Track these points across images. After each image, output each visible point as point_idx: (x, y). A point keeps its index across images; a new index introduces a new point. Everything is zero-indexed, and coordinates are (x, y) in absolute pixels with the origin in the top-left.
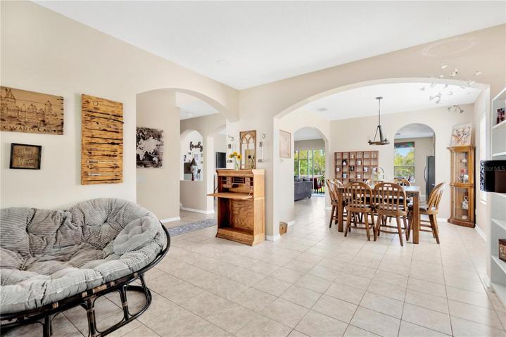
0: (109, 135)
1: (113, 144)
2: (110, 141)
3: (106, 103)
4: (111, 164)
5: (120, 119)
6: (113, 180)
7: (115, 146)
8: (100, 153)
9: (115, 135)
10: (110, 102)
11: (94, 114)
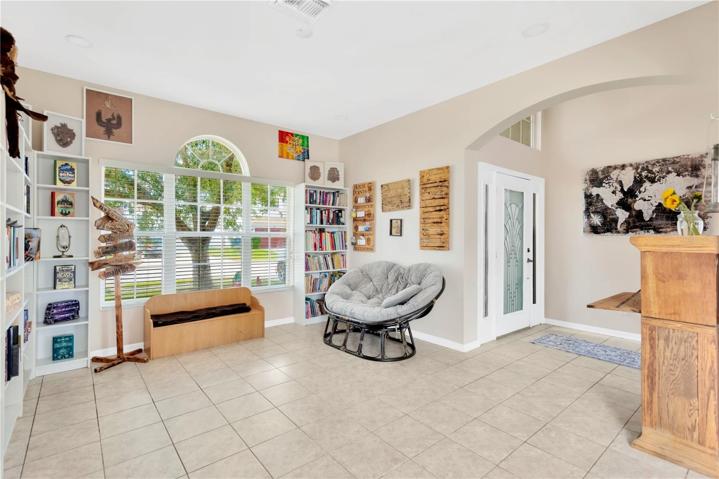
0: (437, 202)
1: (440, 210)
2: (438, 208)
3: (435, 172)
4: (439, 231)
5: (446, 184)
6: (441, 247)
7: (442, 213)
8: (430, 221)
9: (442, 202)
10: (439, 169)
11: (428, 186)
